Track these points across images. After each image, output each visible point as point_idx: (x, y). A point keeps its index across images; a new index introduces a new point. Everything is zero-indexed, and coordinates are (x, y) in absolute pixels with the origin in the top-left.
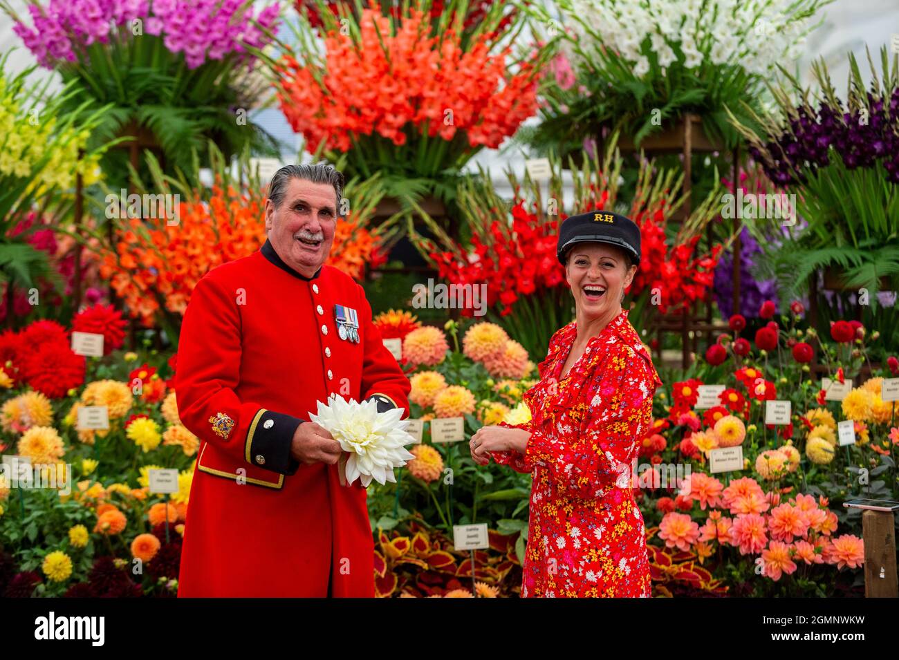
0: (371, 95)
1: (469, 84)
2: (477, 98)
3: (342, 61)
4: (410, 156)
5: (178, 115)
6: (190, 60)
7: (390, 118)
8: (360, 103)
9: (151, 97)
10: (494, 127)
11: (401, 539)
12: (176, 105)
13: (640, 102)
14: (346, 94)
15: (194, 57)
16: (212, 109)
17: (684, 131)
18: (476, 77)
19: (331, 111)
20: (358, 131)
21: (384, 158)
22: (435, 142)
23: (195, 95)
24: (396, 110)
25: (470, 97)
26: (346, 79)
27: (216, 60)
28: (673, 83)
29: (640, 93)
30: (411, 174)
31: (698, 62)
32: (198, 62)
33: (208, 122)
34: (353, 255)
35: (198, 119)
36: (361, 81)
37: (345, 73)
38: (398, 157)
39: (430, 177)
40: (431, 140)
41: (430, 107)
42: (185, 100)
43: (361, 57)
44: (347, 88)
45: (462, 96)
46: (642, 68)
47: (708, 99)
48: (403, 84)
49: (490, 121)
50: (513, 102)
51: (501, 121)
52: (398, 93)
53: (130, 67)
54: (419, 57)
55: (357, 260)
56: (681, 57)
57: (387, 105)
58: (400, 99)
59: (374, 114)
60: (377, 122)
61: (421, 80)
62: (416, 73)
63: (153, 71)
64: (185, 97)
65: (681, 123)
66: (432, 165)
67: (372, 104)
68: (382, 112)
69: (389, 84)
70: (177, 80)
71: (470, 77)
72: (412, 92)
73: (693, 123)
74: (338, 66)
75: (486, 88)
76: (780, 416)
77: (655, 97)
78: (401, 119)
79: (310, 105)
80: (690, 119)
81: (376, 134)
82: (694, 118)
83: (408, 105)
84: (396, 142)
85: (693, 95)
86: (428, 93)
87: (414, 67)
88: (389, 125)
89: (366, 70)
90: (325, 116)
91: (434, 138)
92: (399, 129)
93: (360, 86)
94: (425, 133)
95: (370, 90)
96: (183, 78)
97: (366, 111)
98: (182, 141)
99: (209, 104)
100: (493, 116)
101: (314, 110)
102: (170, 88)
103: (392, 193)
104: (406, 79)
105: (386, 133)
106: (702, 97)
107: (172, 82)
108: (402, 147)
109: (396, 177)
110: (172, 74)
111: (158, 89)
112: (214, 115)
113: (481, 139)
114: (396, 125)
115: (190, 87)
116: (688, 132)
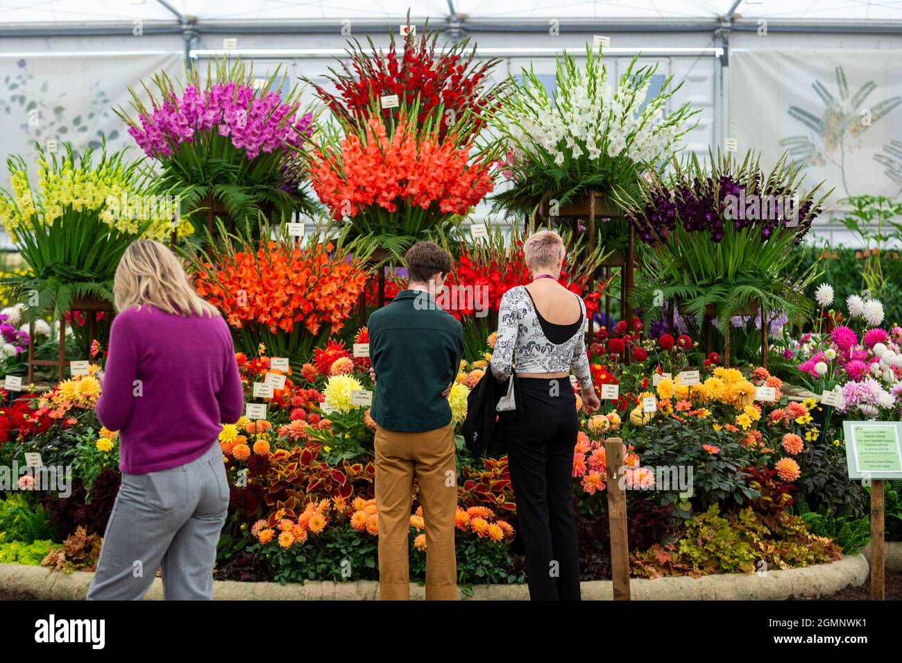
0: (372, 178)
1: (439, 171)
2: (446, 180)
3: (353, 155)
4: (401, 220)
5: (240, 191)
6: (249, 153)
7: (385, 194)
8: (364, 183)
9: (222, 179)
10: (459, 200)
11: (358, 464)
12: (240, 184)
13: (558, 183)
14: (355, 177)
15: (252, 152)
16: (264, 187)
17: (590, 204)
18: (444, 165)
19: (344, 189)
20: (364, 203)
21: (382, 222)
22: (417, 210)
23: (253, 176)
24: (388, 189)
25: (440, 180)
26: (355, 167)
27: (268, 153)
28: (583, 169)
29: (559, 177)
30: (401, 232)
31: (598, 156)
32: (254, 155)
33: (262, 196)
34: (353, 288)
35: (254, 194)
36: (365, 169)
37: (355, 163)
38: (391, 221)
39: (413, 235)
40: (414, 208)
41: (412, 187)
42: (246, 181)
43: (365, 153)
44: (356, 173)
45: (434, 179)
46: (560, 159)
47: (605, 181)
48: (394, 171)
49: (456, 196)
50: (472, 183)
51: (463, 197)
52: (390, 178)
53: (208, 158)
54: (404, 152)
55: (355, 291)
56: (587, 153)
57: (383, 186)
58: (392, 181)
59: (375, 191)
60: (376, 197)
61: (405, 168)
62: (402, 163)
63: (224, 162)
64: (245, 178)
65: (588, 198)
66: (415, 227)
67: (373, 184)
68: (379, 189)
69: (384, 172)
70: (240, 167)
71: (440, 166)
72: (400, 176)
73: (596, 197)
74: (350, 158)
75: (454, 173)
76: (611, 394)
77: (570, 179)
78: (392, 195)
79: (331, 185)
80: (594, 195)
81: (375, 204)
82: (597, 195)
83: (397, 185)
84: (390, 211)
85: (595, 178)
86: (410, 177)
87: (401, 160)
88: (384, 199)
89: (368, 161)
90: (340, 192)
91: (416, 208)
92: (391, 201)
93: (364, 172)
94: (410, 203)
95: (371, 175)
96: (245, 166)
97: (369, 189)
98: (243, 209)
99: (263, 183)
100: (457, 193)
101: (333, 189)
102: (235, 173)
103: (384, 246)
104: (396, 167)
105: (382, 204)
106: (601, 179)
107: (237, 169)
108: (394, 214)
109: (389, 234)
110: (237, 163)
111: (227, 173)
112: (266, 190)
113: (449, 208)
114: (389, 199)
115: (250, 171)
116: (593, 204)
